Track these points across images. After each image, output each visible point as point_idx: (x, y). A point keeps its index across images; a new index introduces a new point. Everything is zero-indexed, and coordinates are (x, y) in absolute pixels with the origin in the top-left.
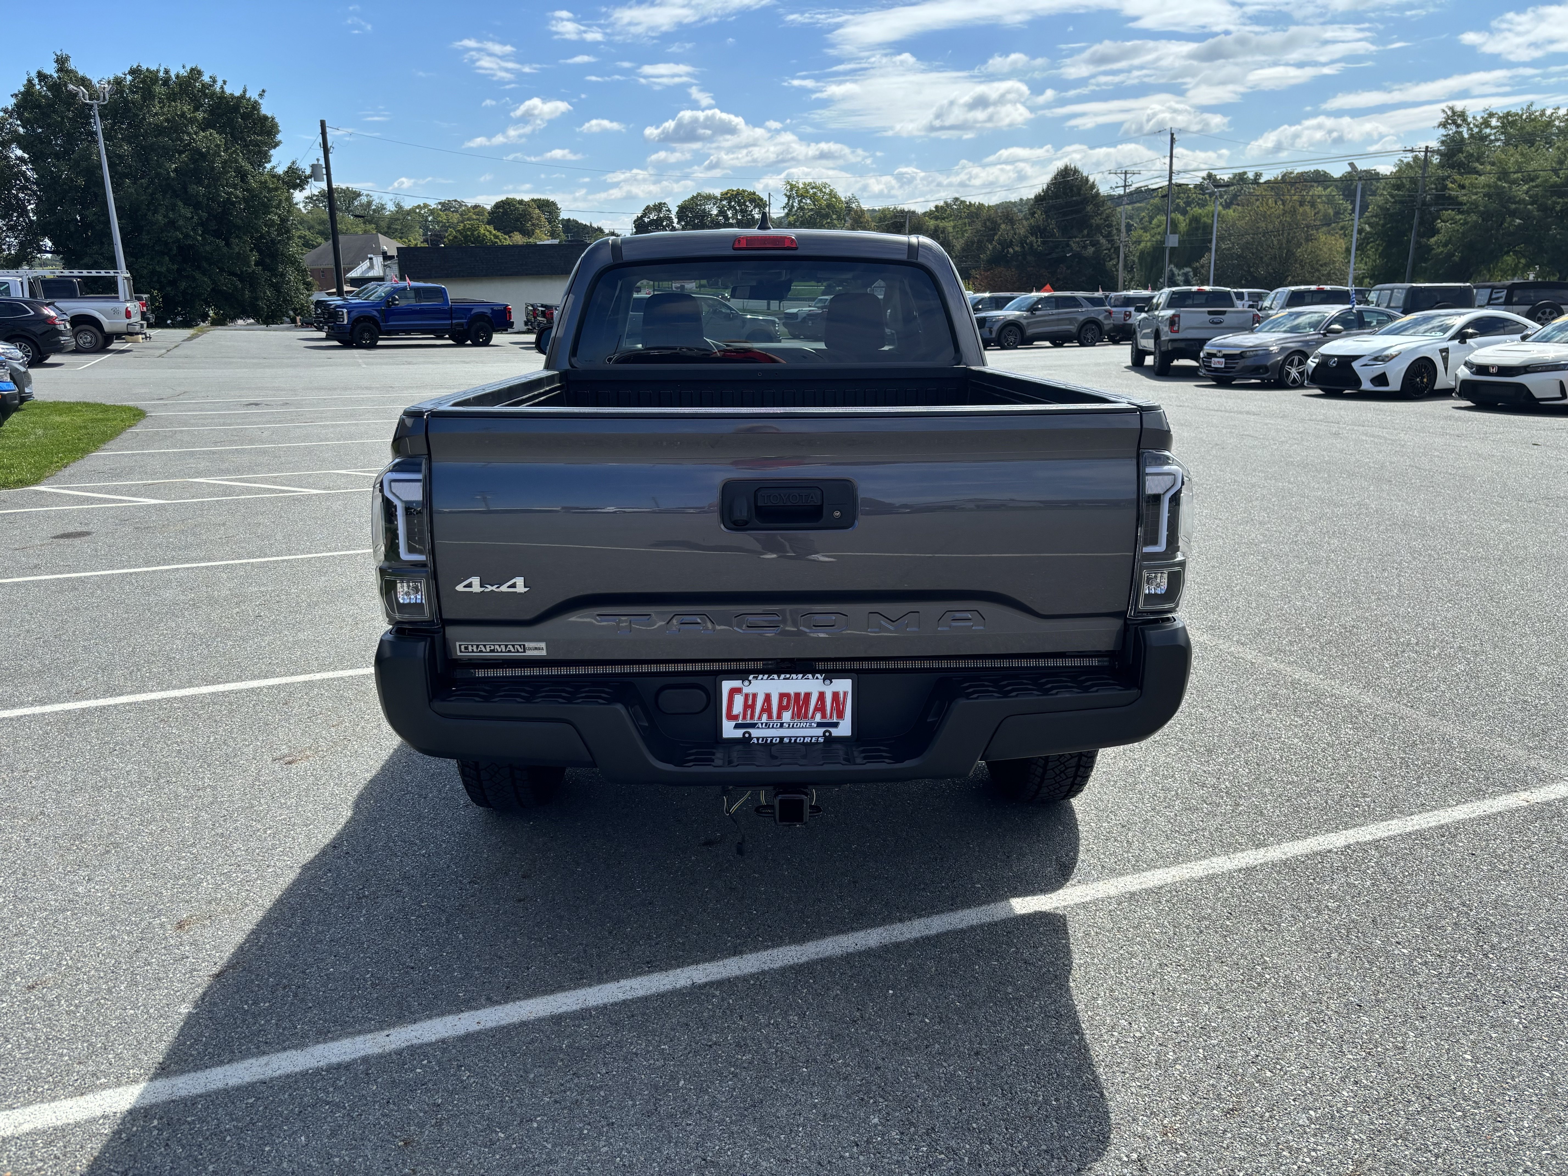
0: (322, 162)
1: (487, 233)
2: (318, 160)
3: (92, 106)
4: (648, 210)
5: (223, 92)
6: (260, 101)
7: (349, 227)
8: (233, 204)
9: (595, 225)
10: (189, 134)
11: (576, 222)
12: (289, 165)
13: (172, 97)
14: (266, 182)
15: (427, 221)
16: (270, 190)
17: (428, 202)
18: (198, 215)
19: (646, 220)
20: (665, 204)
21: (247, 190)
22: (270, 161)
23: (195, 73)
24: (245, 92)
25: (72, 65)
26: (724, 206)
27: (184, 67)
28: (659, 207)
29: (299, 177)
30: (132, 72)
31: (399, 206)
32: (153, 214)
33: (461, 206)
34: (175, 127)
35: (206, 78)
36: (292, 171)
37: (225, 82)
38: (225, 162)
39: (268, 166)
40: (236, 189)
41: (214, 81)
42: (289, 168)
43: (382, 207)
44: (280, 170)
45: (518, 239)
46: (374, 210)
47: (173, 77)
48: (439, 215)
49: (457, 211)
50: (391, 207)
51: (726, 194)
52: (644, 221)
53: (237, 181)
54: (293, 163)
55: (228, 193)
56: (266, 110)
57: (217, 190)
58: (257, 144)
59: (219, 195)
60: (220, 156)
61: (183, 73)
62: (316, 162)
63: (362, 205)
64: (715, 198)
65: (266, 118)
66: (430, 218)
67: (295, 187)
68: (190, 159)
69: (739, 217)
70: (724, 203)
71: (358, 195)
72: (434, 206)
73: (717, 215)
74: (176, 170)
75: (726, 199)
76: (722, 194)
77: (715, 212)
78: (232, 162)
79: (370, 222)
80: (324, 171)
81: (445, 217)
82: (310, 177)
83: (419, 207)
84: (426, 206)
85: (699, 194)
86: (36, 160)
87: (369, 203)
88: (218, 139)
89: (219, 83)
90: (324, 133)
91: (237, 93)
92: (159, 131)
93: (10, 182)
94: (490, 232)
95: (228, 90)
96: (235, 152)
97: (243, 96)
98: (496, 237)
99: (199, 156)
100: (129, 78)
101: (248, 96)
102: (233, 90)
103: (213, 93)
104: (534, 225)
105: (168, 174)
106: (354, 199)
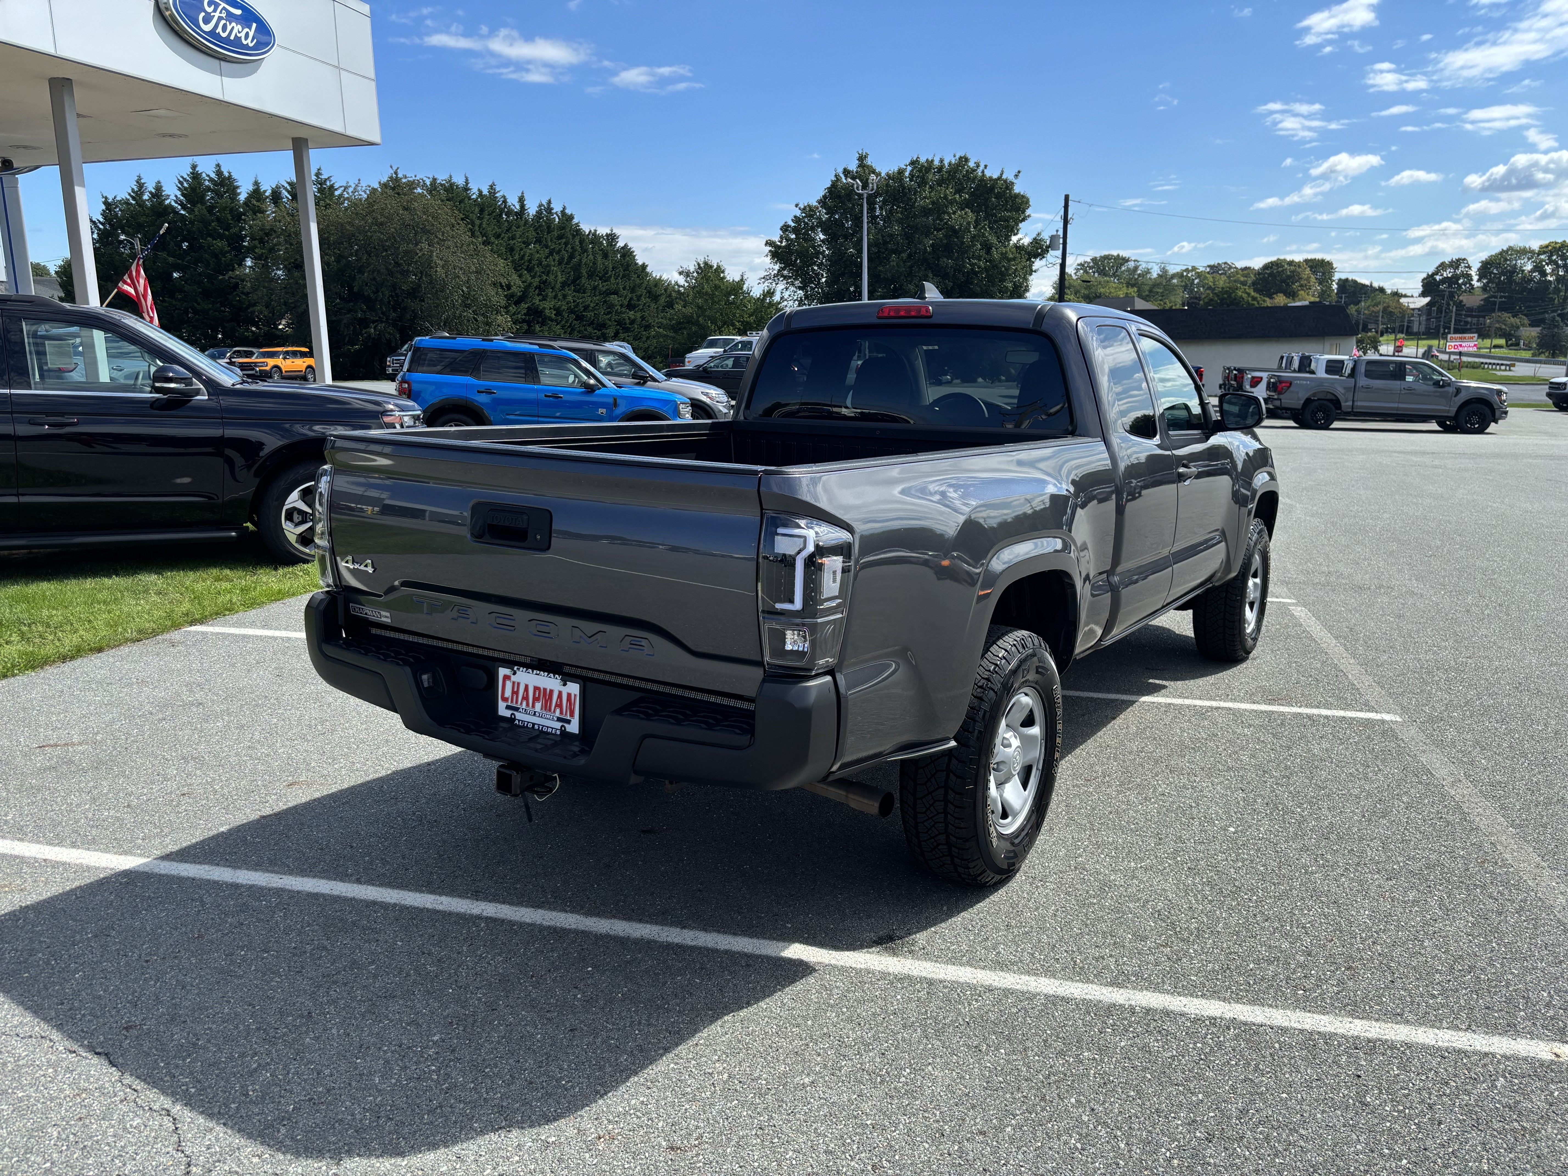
0: (1061, 233)
1: (1245, 296)
2: (1057, 231)
3: (862, 195)
4: (1443, 266)
5: (983, 175)
6: (1015, 181)
7: (1113, 290)
8: (976, 273)
9: (1376, 285)
10: (949, 214)
11: (1355, 282)
12: (1034, 236)
13: (940, 183)
14: (1006, 252)
15: (1192, 283)
16: (1009, 260)
17: (1196, 265)
18: (945, 284)
19: (1438, 278)
20: (1464, 259)
21: (990, 261)
22: (1016, 234)
23: (964, 160)
24: (1002, 174)
25: (869, 161)
26: (1543, 260)
27: (955, 156)
28: (1456, 264)
29: (1041, 248)
30: (913, 163)
31: (1164, 271)
33: (1231, 268)
34: (938, 209)
35: (971, 164)
36: (1037, 242)
37: (986, 167)
38: (973, 238)
39: (1014, 239)
40: (980, 260)
41: (978, 166)
42: (1035, 239)
43: (1148, 272)
44: (1026, 241)
45: (1280, 300)
46: (1139, 275)
47: (946, 165)
48: (1206, 278)
49: (1225, 274)
50: (1156, 271)
51: (1547, 247)
52: (1435, 279)
53: (983, 253)
54: (1039, 234)
55: (972, 265)
56: (1017, 189)
58: (1006, 220)
59: (965, 267)
60: (970, 232)
61: (954, 161)
62: (1055, 233)
63: (1128, 270)
64: (1532, 252)
65: (1017, 196)
66: (1196, 281)
67: (1036, 256)
68: (944, 236)
69: (1560, 273)
70: (1542, 257)
71: (1126, 260)
72: (1201, 269)
73: (1532, 271)
74: (933, 245)
75: (1544, 253)
76: (1541, 247)
77: (1529, 267)
78: (979, 236)
79: (1133, 286)
80: (1061, 241)
81: (1211, 280)
82: (1050, 246)
83: (1187, 270)
84: (1194, 268)
85: (1510, 248)
86: (831, 241)
87: (1136, 268)
88: (971, 216)
89: (981, 168)
90: (1066, 207)
91: (995, 176)
92: (926, 212)
93: (812, 259)
94: (1249, 294)
95: (988, 173)
96: (984, 227)
97: (999, 178)
98: (1254, 299)
99: (954, 232)
100: (909, 168)
101: (1004, 177)
102: (992, 173)
103: (976, 177)
104: (1301, 286)
105: (926, 248)
106: (1122, 264)
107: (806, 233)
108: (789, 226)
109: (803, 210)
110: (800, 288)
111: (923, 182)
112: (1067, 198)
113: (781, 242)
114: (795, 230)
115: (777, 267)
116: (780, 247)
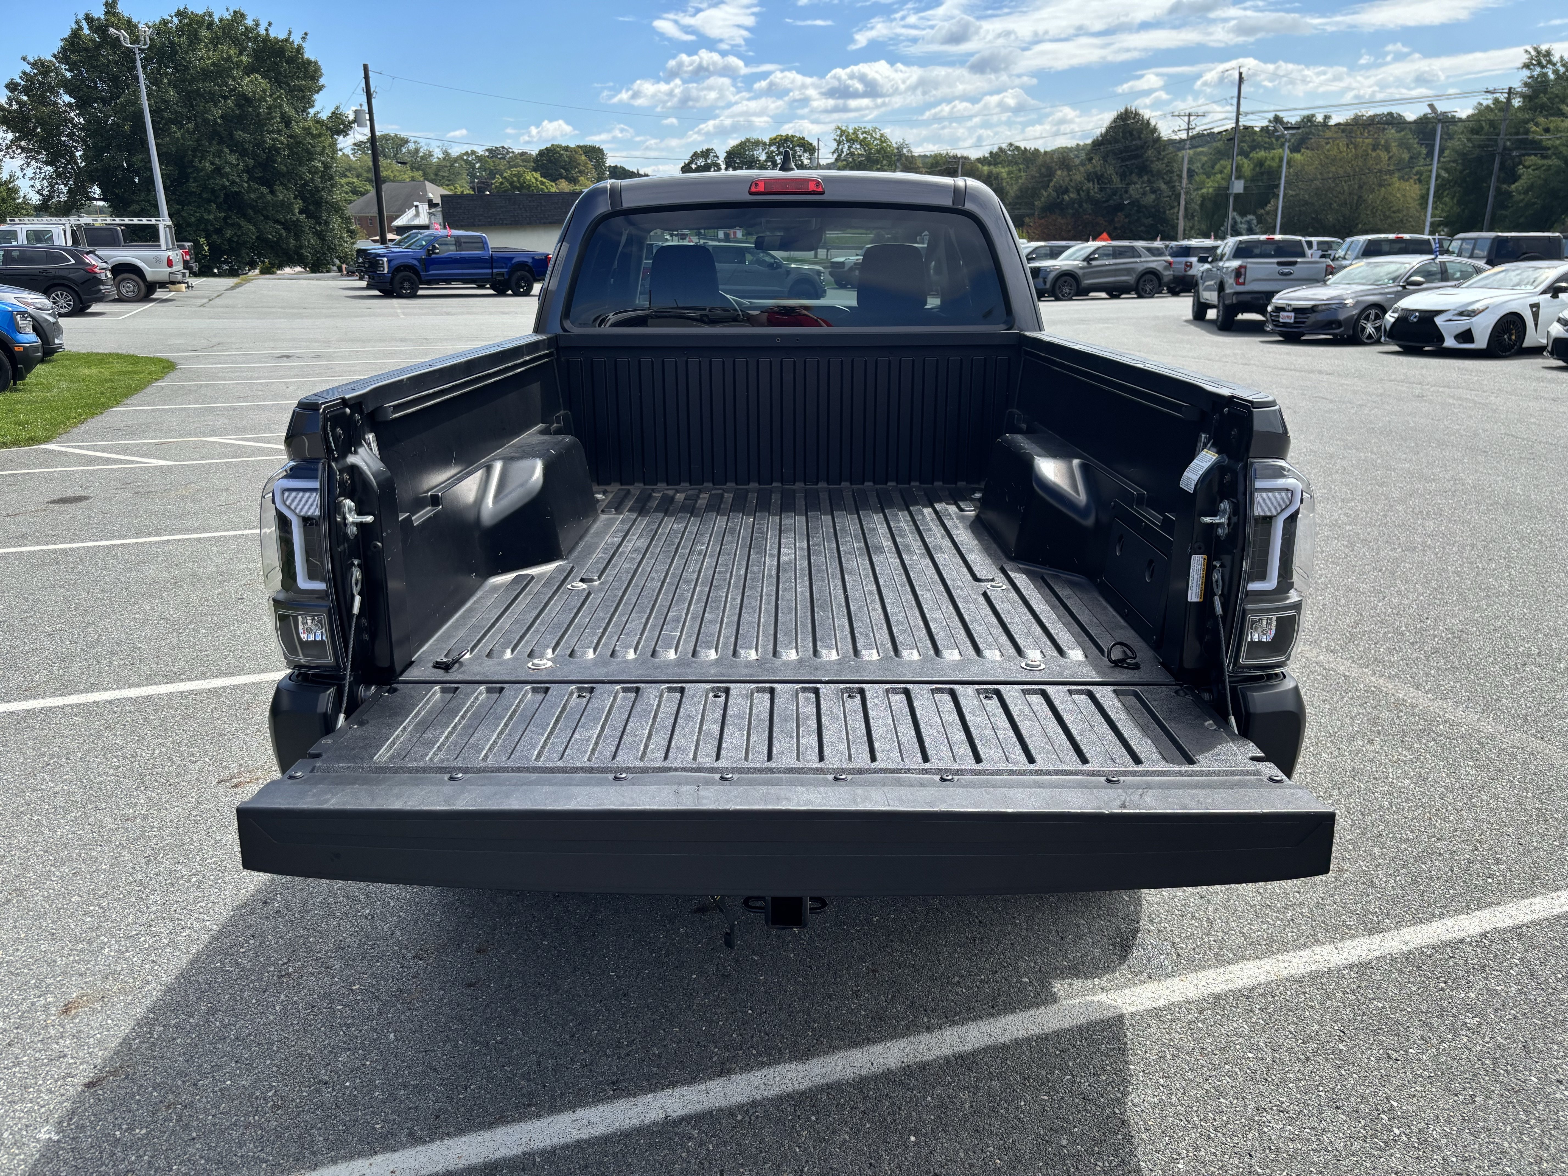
0: (365, 107)
1: (534, 180)
2: (361, 105)
3: (133, 50)
4: (696, 155)
5: (268, 34)
6: (304, 45)
7: (397, 174)
8: (277, 150)
10: (234, 79)
11: (624, 168)
12: (333, 110)
13: (215, 42)
14: (309, 128)
15: (474, 168)
16: (314, 137)
17: (475, 148)
18: (244, 161)
19: (693, 165)
20: (712, 149)
21: (291, 136)
22: (313, 106)
23: (238, 16)
24: (290, 34)
25: (120, 8)
26: (773, 152)
27: (228, 10)
28: (706, 154)
29: (343, 123)
30: (178, 14)
31: (446, 154)
32: (200, 162)
33: (508, 153)
34: (219, 72)
35: (249, 22)
36: (336, 116)
37: (269, 25)
38: (270, 108)
39: (312, 111)
40: (280, 135)
41: (257, 25)
42: (333, 113)
43: (430, 155)
44: (324, 116)
45: (564, 186)
46: (422, 158)
47: (217, 21)
48: (486, 162)
49: (504, 158)
50: (438, 154)
51: (775, 139)
52: (691, 166)
53: (282, 126)
54: (337, 108)
55: (273, 140)
56: (309, 54)
57: (262, 136)
58: (301, 89)
59: (264, 141)
60: (266, 101)
61: (227, 16)
62: (359, 108)
63: (409, 152)
64: (764, 144)
65: (309, 62)
66: (477, 165)
67: (339, 133)
68: (236, 105)
70: (773, 148)
71: (407, 141)
72: (481, 153)
73: (766, 161)
74: (221, 117)
75: (774, 144)
76: (771, 140)
77: (763, 157)
78: (276, 107)
79: (418, 169)
80: (367, 117)
81: (492, 164)
82: (354, 121)
83: (467, 153)
84: (473, 152)
85: (748, 140)
86: (83, 104)
87: (417, 151)
88: (263, 83)
89: (263, 26)
90: (367, 78)
91: (282, 36)
92: (205, 75)
93: (58, 128)
94: (536, 179)
95: (273, 34)
96: (279, 97)
97: (287, 40)
98: (542, 183)
99: (245, 101)
100: (175, 20)
101: (291, 39)
102: (278, 33)
103: (258, 35)
104: (580, 172)
105: (215, 120)
106: (402, 146)
107: (43, 96)
108: (18, 84)
109: (34, 65)
110: (47, 163)
111: (194, 39)
112: (366, 68)
113: (11, 106)
114: (27, 91)
115: (10, 136)
116: (9, 112)
